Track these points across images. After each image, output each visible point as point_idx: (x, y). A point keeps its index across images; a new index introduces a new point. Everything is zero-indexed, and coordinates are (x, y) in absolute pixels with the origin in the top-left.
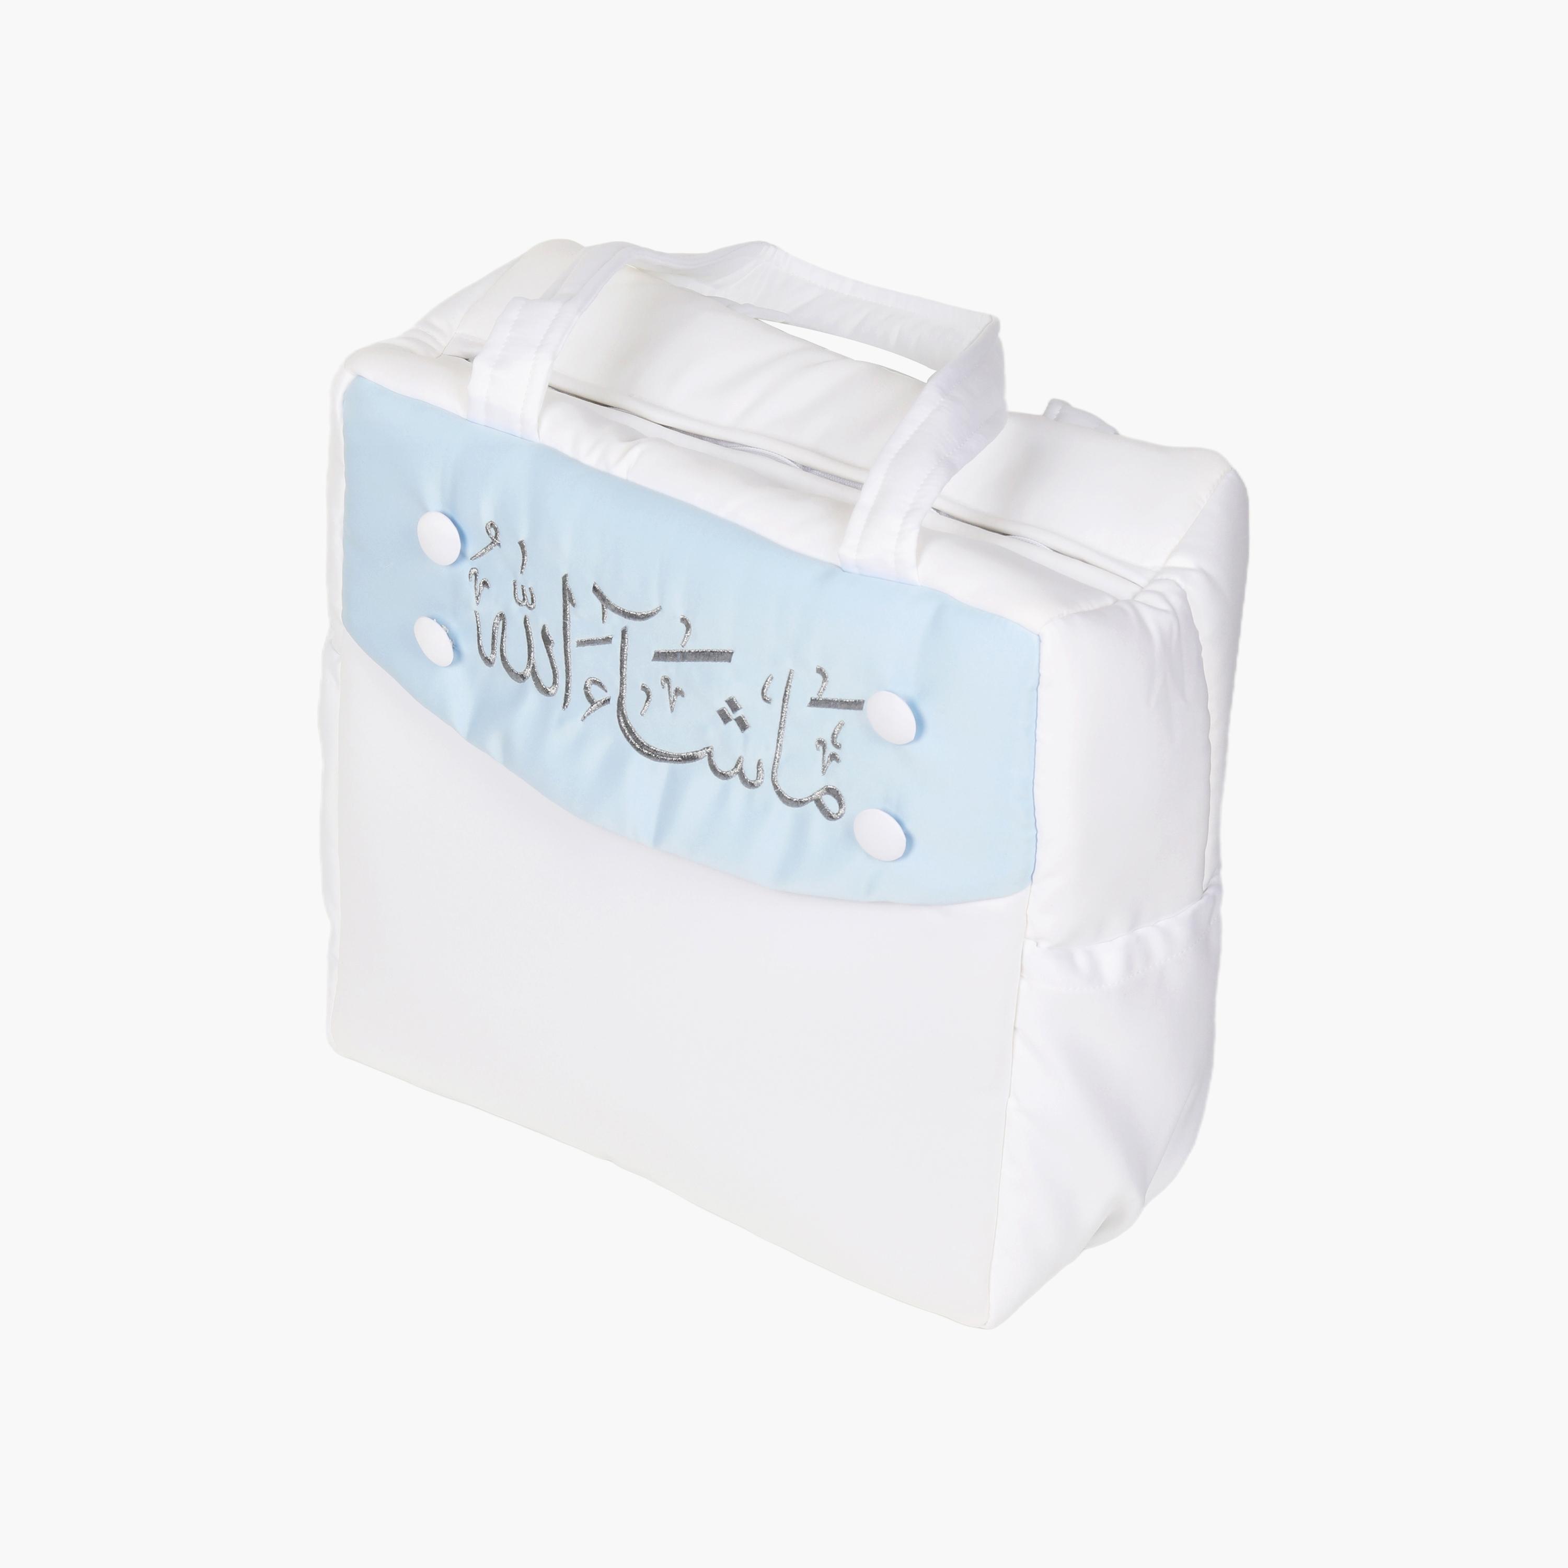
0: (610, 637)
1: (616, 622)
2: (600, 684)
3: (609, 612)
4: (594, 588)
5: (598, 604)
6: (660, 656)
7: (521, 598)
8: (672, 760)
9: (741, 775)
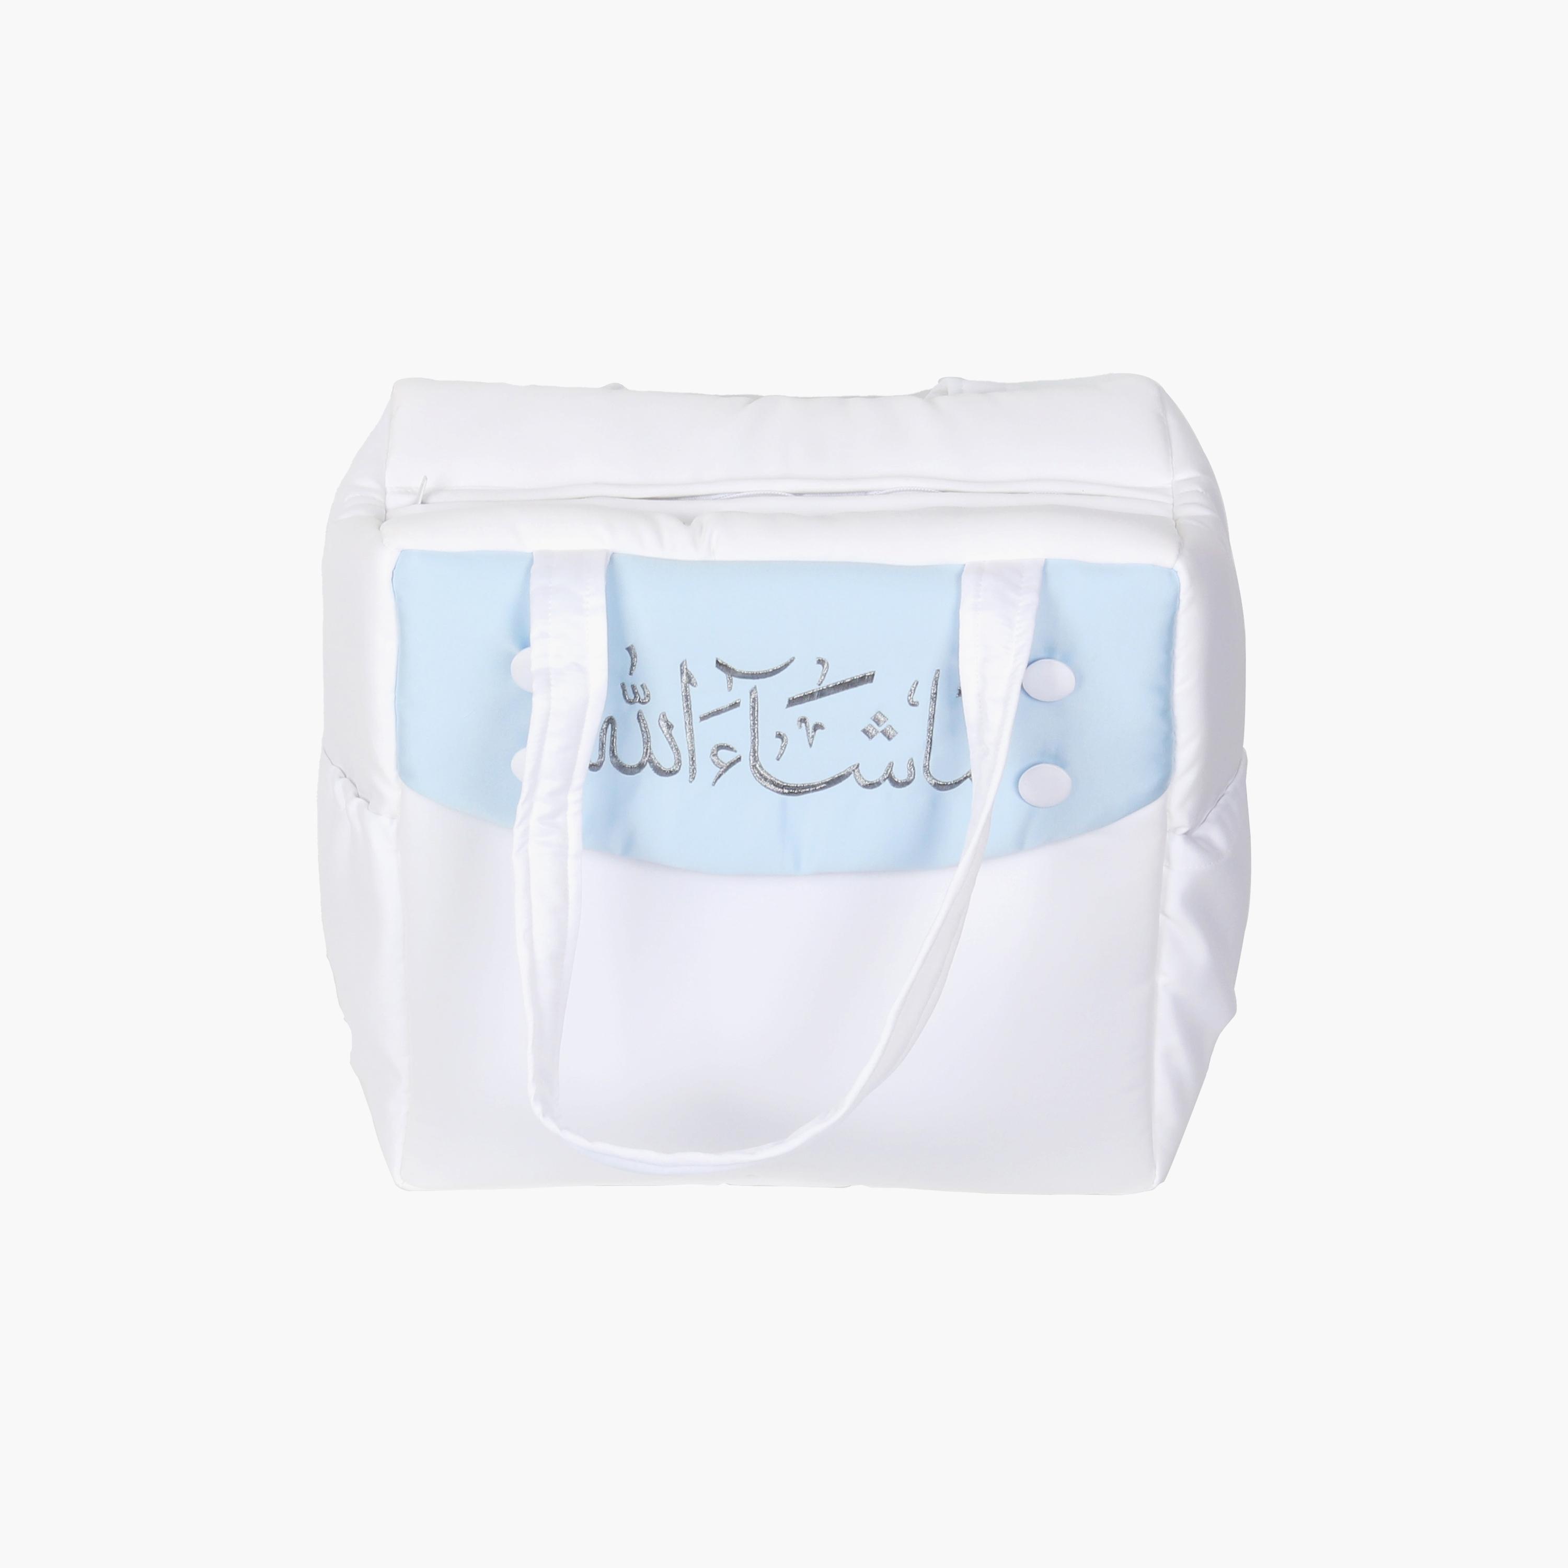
0: (737, 702)
1: (742, 687)
2: (728, 748)
3: (734, 679)
4: (717, 662)
5: (722, 676)
6: (793, 702)
7: (632, 697)
8: (815, 789)
9: (891, 778)
